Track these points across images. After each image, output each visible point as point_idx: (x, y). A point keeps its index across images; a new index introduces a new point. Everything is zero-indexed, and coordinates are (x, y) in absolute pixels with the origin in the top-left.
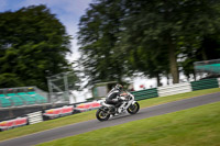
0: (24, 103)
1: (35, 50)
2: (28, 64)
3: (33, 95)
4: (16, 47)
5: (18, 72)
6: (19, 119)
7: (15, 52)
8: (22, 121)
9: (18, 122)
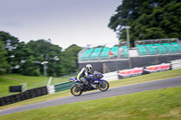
0: (168, 52)
1: (178, 7)
2: (171, 20)
3: (175, 45)
4: (162, 6)
5: (163, 27)
6: (163, 64)
7: (161, 10)
8: (166, 67)
9: (162, 67)
